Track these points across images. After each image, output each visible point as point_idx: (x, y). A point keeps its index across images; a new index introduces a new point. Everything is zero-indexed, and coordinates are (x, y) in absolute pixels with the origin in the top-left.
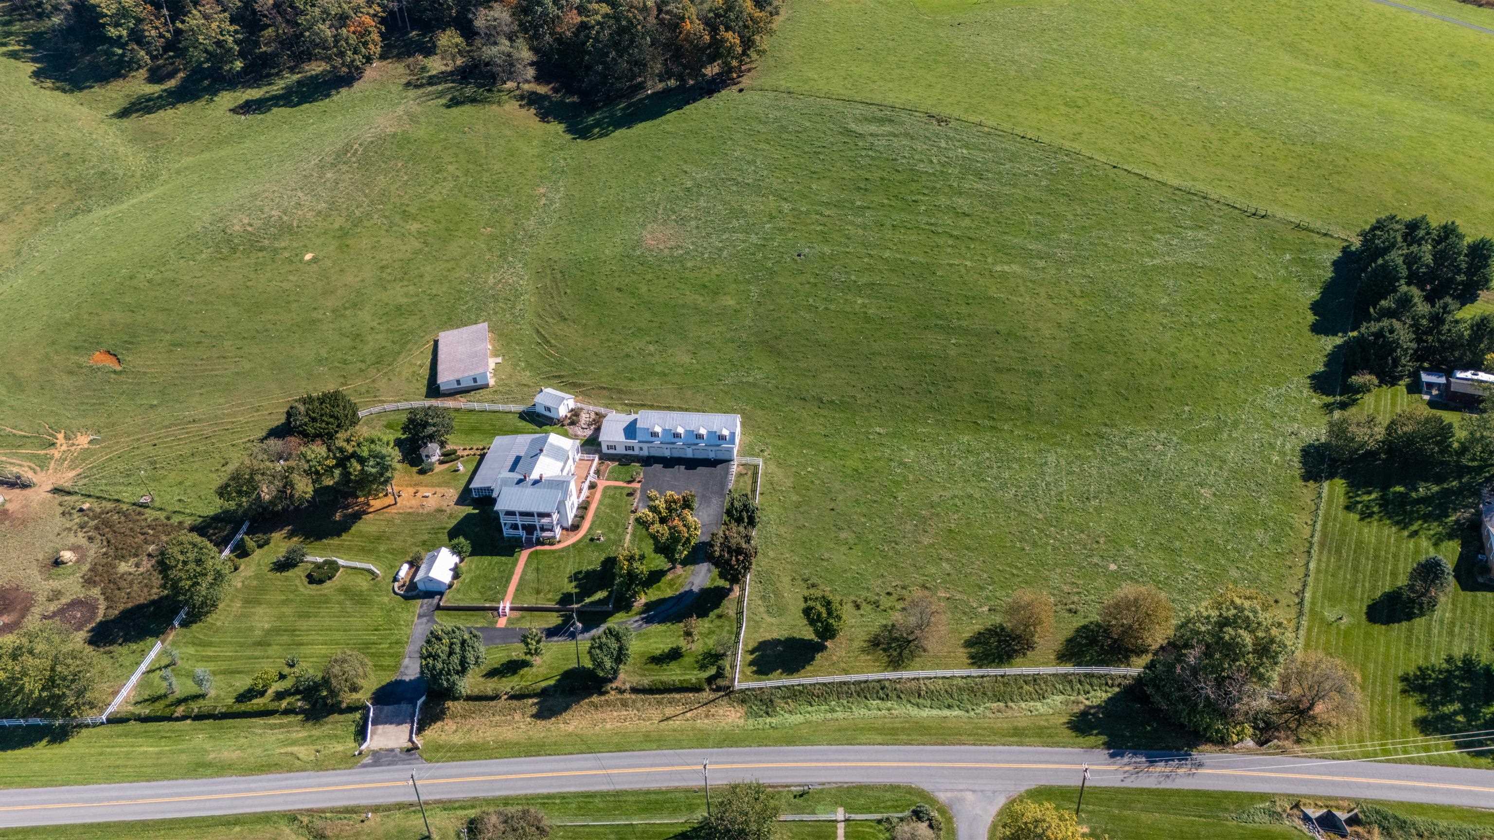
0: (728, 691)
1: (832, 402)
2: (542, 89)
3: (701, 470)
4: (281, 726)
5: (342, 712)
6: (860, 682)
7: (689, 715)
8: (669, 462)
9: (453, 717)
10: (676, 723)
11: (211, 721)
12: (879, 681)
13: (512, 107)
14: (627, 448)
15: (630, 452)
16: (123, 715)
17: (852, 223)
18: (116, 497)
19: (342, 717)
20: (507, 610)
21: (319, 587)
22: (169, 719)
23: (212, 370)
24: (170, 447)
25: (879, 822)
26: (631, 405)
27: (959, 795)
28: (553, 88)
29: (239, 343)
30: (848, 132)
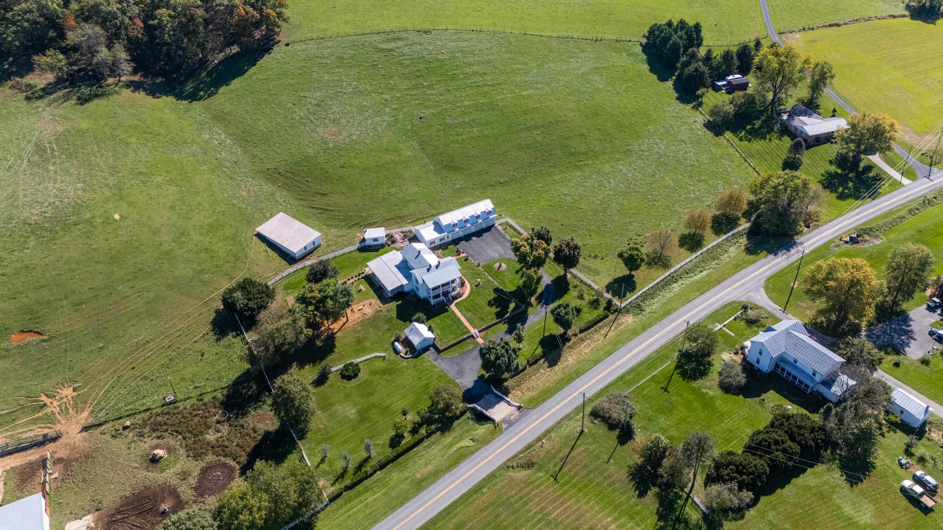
0: (618, 311)
1: (506, 182)
2: (136, 78)
3: (485, 235)
4: (433, 443)
5: (458, 418)
6: (663, 280)
7: (612, 328)
8: (467, 238)
9: (513, 389)
10: (612, 334)
11: (391, 464)
12: (669, 275)
13: (127, 93)
14: (441, 240)
15: (443, 242)
16: (337, 492)
17: (433, 94)
18: (144, 408)
19: (460, 420)
20: (478, 334)
21: (357, 379)
22: (367, 477)
23: (125, 308)
24: (147, 364)
25: (735, 319)
26: (412, 222)
27: (747, 295)
28: (141, 76)
29: (130, 284)
30: (382, 50)
